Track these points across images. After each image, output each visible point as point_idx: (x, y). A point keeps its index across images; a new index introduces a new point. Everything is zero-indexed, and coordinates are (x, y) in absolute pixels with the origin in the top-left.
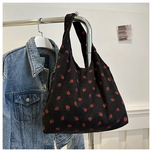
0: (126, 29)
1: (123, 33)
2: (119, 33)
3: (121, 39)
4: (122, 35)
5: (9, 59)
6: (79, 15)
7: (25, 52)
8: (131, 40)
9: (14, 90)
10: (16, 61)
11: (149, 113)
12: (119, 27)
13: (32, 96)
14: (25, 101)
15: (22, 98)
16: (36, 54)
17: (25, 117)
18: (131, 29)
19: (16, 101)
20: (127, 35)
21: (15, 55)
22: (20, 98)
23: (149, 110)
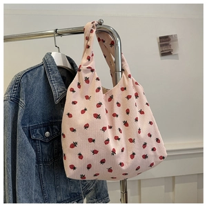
0: (169, 40)
1: (166, 45)
2: (161, 46)
3: (163, 54)
4: (164, 48)
6: (104, 24)
7: (43, 71)
8: (177, 54)
9: (30, 121)
10: (33, 84)
11: (203, 153)
12: (160, 38)
13: (52, 129)
14: (44, 136)
15: (40, 131)
16: (57, 74)
17: (44, 158)
18: (177, 40)
19: (33, 137)
20: (172, 48)
21: (32, 75)
22: (38, 132)
23: (202, 148)
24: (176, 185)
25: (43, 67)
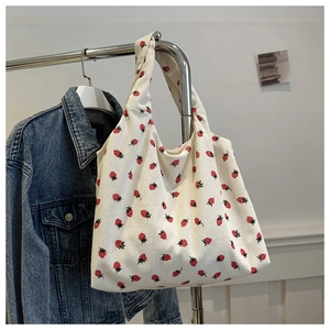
0: (275, 59)
2: (261, 69)
3: (265, 83)
4: (266, 73)
5: (31, 133)
7: (61, 117)
8: (288, 83)
9: (40, 197)
10: (44, 137)
12: (260, 57)
13: (77, 209)
14: (63, 220)
15: (57, 212)
16: (84, 121)
17: (63, 255)
18: (287, 60)
19: (46, 221)
20: (279, 72)
21: (42, 123)
22: (53, 214)
23: (323, 236)
24: (288, 294)
25: (60, 111)
